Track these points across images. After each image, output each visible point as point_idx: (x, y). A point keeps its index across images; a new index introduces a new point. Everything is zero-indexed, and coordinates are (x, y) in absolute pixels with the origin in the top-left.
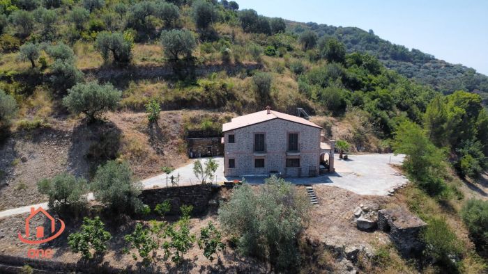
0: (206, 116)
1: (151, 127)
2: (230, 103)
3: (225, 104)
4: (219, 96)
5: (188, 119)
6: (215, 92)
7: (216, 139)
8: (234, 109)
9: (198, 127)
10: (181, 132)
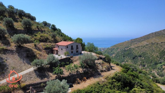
0: (45, 44)
1: (36, 47)
2: (48, 40)
3: (47, 41)
4: (45, 39)
5: (42, 45)
6: (44, 37)
7: (50, 50)
8: (50, 42)
9: (45, 47)
10: (43, 48)
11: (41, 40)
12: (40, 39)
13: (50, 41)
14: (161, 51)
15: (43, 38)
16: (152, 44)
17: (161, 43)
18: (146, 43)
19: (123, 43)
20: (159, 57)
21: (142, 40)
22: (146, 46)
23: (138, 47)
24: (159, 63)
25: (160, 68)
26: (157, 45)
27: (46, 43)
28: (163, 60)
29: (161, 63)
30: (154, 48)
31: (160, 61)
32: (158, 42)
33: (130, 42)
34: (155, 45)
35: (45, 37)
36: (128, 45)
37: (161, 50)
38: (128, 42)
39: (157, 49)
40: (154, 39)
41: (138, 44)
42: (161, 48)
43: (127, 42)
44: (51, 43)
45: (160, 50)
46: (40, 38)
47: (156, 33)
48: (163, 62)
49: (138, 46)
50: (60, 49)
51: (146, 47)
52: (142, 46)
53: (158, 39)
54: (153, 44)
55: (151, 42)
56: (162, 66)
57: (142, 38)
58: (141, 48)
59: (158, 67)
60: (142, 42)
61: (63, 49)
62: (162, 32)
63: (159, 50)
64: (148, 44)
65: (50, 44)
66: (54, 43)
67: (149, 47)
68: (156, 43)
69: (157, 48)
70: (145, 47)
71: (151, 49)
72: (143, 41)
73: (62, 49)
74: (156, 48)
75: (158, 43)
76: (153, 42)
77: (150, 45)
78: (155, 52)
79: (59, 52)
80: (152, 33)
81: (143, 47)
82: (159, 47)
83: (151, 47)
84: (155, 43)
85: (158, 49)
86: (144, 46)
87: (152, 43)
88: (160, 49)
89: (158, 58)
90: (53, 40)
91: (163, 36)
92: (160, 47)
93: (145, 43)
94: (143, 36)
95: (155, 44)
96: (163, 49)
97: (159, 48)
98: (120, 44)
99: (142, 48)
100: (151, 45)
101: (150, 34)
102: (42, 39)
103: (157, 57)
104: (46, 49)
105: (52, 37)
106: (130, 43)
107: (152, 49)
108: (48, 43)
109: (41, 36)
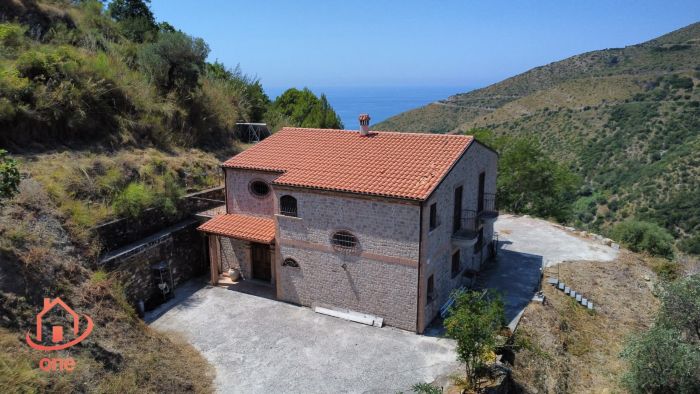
0: (98, 170)
2: (124, 121)
3: (115, 127)
4: (87, 99)
5: (60, 191)
6: (78, 85)
7: (165, 236)
8: (146, 138)
9: (106, 212)
10: (79, 247)
11: (31, 123)
12: (25, 108)
13: (143, 123)
14: (585, 143)
15: (58, 95)
16: (547, 113)
17: (585, 109)
18: (524, 111)
19: (422, 111)
20: (581, 168)
21: (499, 96)
22: (525, 125)
23: (489, 127)
24: (582, 195)
25: (587, 214)
26: (566, 118)
27: (104, 159)
28: (596, 180)
29: (588, 194)
30: (557, 130)
31: (583, 187)
32: (572, 108)
33: (451, 108)
34: (559, 119)
35: (89, 84)
36: (441, 119)
37: (587, 138)
38: (444, 107)
39: (571, 137)
40: (555, 91)
41: (488, 116)
42: (585, 132)
43: (438, 106)
44: (162, 147)
45: (581, 140)
46: (27, 98)
47: (552, 67)
48: (596, 191)
49: (491, 122)
50: (323, 237)
51: (522, 129)
52: (506, 124)
53: (573, 92)
54: (549, 114)
55: (543, 108)
56: (592, 204)
57: (496, 88)
58: (504, 133)
59: (580, 211)
60: (505, 107)
61: (368, 243)
62: (578, 63)
63: (577, 138)
64: (529, 114)
65: (160, 169)
66: (188, 146)
67: (534, 128)
68: (564, 111)
69: (570, 129)
70: (519, 128)
71: (544, 135)
72: (511, 104)
73: (344, 239)
74: (563, 130)
75: (571, 111)
76: (550, 107)
77: (538, 121)
78: (561, 149)
79: (291, 263)
80: (540, 68)
81: (511, 128)
82: (576, 128)
83: (546, 126)
84: (560, 109)
85: (574, 137)
86: (517, 124)
87: (547, 109)
88: (580, 134)
89: (576, 174)
90: (177, 114)
91: (588, 82)
92: (581, 126)
93: (516, 110)
94: (504, 82)
95: (562, 114)
96: (592, 136)
97: (578, 131)
98: (409, 114)
99: (507, 130)
100: (542, 120)
101: (530, 72)
102: (48, 112)
103: (572, 167)
104: (114, 236)
105: (164, 87)
106: (449, 112)
107: (551, 136)
108: (127, 156)
109: (33, 72)
